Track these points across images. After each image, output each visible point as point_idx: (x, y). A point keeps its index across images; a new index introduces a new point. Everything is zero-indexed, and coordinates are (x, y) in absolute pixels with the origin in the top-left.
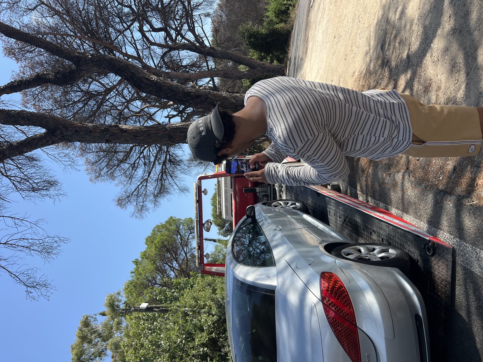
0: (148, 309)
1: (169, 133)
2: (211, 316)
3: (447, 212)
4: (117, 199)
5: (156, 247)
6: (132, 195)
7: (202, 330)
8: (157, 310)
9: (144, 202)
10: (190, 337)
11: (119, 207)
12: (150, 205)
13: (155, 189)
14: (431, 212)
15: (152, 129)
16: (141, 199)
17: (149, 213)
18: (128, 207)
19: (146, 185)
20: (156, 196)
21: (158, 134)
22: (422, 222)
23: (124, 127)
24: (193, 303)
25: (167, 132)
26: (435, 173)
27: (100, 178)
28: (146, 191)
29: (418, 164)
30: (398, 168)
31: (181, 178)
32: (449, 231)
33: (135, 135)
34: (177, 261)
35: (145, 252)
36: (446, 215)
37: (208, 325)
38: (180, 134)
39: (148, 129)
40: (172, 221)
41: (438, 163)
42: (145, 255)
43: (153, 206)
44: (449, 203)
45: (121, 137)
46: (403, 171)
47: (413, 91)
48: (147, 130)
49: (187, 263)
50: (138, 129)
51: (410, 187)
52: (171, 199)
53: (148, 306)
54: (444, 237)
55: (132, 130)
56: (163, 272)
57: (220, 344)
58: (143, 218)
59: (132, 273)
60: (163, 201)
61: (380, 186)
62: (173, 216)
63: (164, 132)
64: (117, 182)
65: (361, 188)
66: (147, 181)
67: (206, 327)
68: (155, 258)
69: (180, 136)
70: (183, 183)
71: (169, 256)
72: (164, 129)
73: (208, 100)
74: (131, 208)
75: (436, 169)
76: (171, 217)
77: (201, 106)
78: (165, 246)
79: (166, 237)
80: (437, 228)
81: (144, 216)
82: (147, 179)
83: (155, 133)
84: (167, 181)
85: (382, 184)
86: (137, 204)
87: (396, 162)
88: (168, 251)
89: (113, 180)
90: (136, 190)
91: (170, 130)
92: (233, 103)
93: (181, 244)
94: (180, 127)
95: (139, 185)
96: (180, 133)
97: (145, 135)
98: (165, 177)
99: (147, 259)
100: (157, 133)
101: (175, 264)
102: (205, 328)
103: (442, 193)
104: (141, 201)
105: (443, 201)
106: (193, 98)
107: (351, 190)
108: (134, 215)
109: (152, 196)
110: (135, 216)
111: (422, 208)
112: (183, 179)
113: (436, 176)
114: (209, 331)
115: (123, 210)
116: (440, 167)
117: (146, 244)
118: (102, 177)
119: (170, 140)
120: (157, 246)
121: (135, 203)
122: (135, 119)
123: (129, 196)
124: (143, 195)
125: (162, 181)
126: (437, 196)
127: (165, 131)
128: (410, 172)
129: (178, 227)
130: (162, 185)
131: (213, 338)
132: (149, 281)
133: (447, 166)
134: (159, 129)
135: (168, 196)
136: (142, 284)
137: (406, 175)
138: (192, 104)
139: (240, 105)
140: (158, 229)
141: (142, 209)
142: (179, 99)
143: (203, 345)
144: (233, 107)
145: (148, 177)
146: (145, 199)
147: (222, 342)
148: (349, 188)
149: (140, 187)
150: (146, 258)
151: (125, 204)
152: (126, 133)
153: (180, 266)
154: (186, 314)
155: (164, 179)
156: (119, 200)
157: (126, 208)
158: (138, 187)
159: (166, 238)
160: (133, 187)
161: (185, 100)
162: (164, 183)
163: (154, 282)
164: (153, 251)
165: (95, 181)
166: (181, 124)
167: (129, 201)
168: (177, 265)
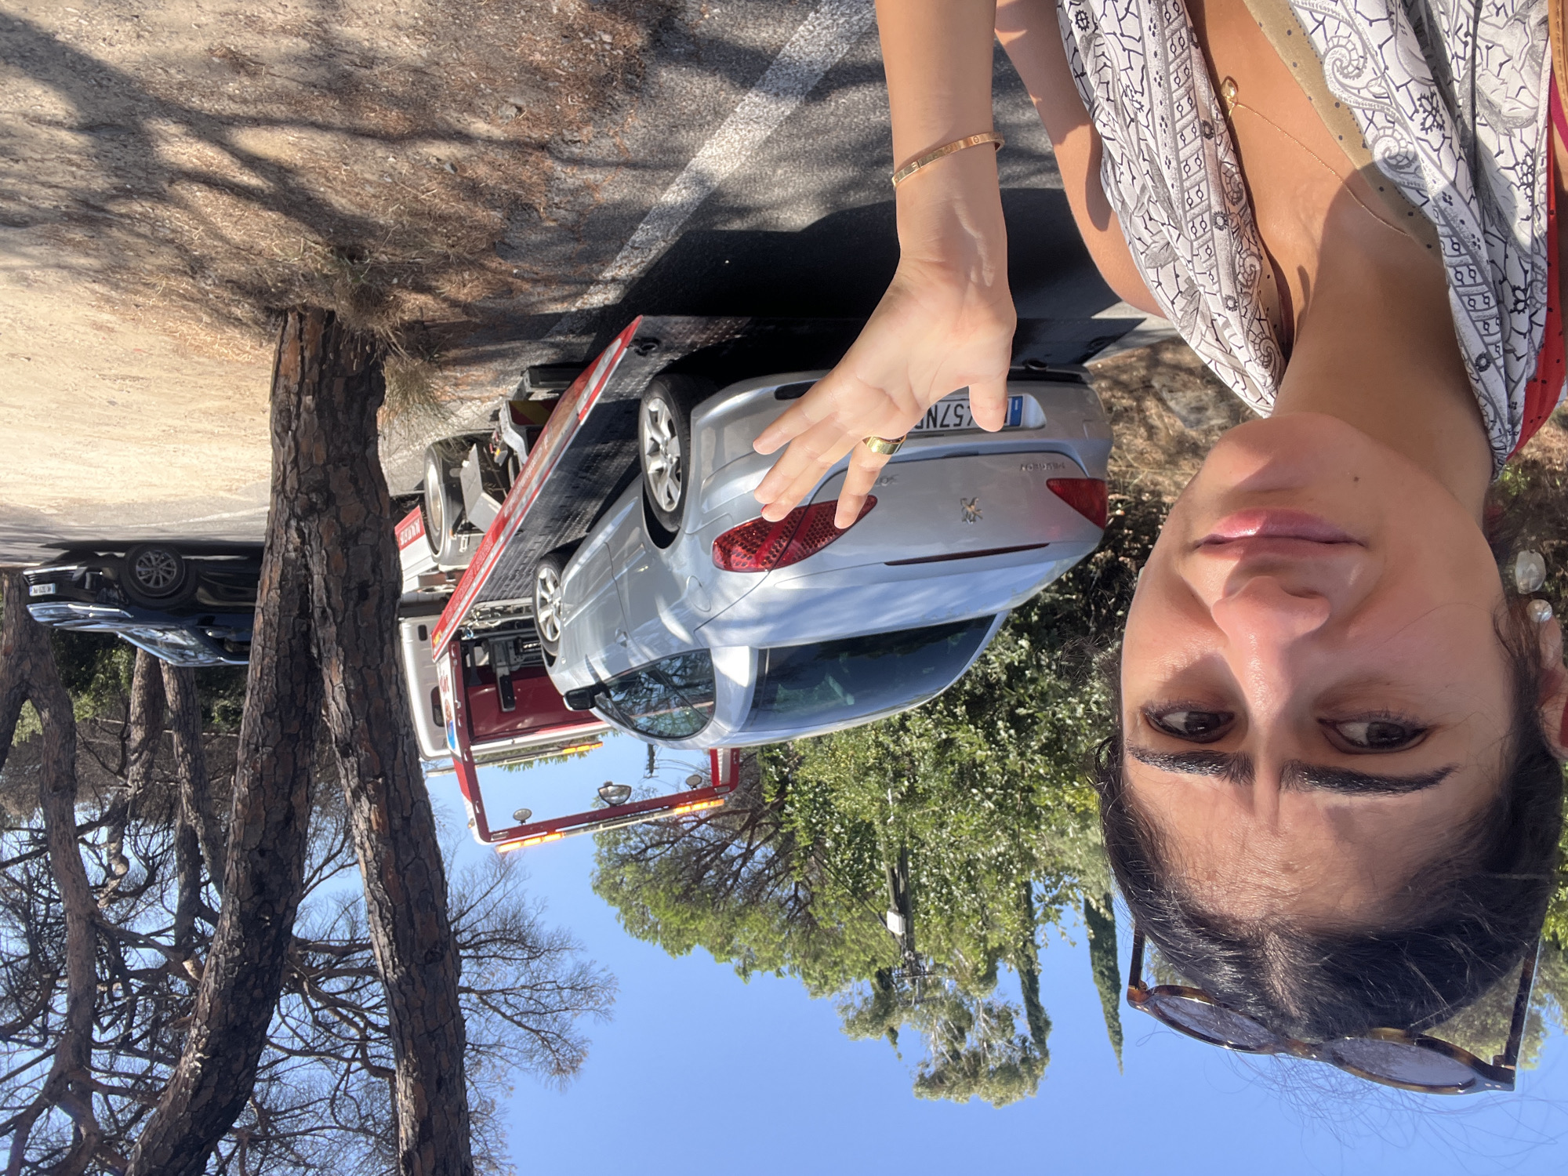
0: (905, 906)
1: (417, 965)
2: (908, 723)
3: (733, 26)
4: (556, 1078)
5: (692, 917)
6: (537, 1032)
7: (949, 743)
8: (902, 882)
9: (559, 987)
10: (969, 776)
11: (581, 1065)
12: (565, 966)
13: (510, 959)
14: (718, 77)
15: (408, 1030)
16: (552, 1000)
17: (593, 962)
18: (578, 1034)
19: (503, 991)
20: (535, 952)
21: (423, 1002)
22: (738, 110)
23: (410, 1132)
24: (873, 779)
25: (415, 973)
26: (581, 56)
27: (493, 1154)
28: (523, 987)
29: (535, 111)
30: (531, 177)
32: (790, 25)
34: (725, 846)
35: (712, 949)
36: (742, 30)
37: (936, 727)
38: (418, 926)
39: (409, 1043)
40: (608, 886)
41: (549, 43)
42: (722, 948)
43: (566, 953)
44: (707, 16)
46: (549, 162)
47: (238, 115)
48: (414, 1047)
49: (727, 814)
50: (410, 1080)
51: (617, 140)
52: (538, 902)
53: (894, 911)
54: (802, 42)
55: (417, 1102)
56: (758, 882)
57: (979, 691)
58: (610, 980)
59: (779, 973)
60: (545, 924)
61: (578, 240)
62: (589, 882)
63: (414, 984)
64: (499, 1093)
65: (563, 299)
66: (490, 992)
67: (940, 734)
68: (726, 915)
69: (423, 923)
70: (480, 871)
71: (712, 873)
72: (403, 987)
73: (269, 845)
74: (581, 1025)
75: (568, 51)
76: (596, 888)
77: (294, 867)
78: (688, 890)
79: (659, 891)
80: (770, 63)
81: (603, 975)
82: (481, 994)
83: (423, 1014)
84: (480, 927)
85: (571, 231)
86: (567, 1009)
87: (506, 183)
88: (698, 878)
89: (493, 1107)
90: (519, 1024)
91: (407, 964)
92: (275, 752)
93: (673, 843)
94: (391, 930)
95: (504, 1015)
96: (412, 925)
98: (467, 936)
99: (732, 937)
100: (422, 1008)
101: (734, 850)
102: (944, 736)
103: (664, 37)
104: (558, 998)
105: (694, 36)
106: (265, 901)
107: (559, 333)
108: (603, 1008)
109: (534, 964)
110: (608, 1006)
111: (694, 107)
112: (466, 874)
113: (596, 54)
114: (949, 723)
115: (590, 1049)
116: (566, 37)
117: (689, 947)
118: (490, 1145)
119: (442, 957)
120: (688, 915)
121: (567, 1015)
122: (264, 1080)
123: (543, 1039)
124: (536, 995)
125: (481, 942)
126: (672, 54)
127: (413, 980)
128: (557, 138)
129: (624, 860)
130: (494, 940)
131: (968, 711)
132: (791, 920)
133: (566, 14)
134: (406, 1005)
135: (531, 912)
136: (806, 936)
137: (571, 152)
138: (287, 903)
139: (282, 727)
140: (638, 923)
141: (582, 988)
142: (270, 951)
143: (991, 736)
144: (289, 750)
145: (473, 991)
146: (549, 986)
147: (973, 683)
148: (549, 340)
149: (509, 1013)
150: (729, 942)
151: (572, 1046)
152: (430, 1119)
153: (737, 835)
154: (911, 798)
155: (473, 938)
156: (560, 1070)
157: (584, 1041)
158: (510, 1019)
159: (663, 890)
160: (513, 1034)
161: (273, 932)
162: (484, 933)
163: (791, 904)
164: (709, 924)
165: (506, 1169)
166: (380, 929)
167: (559, 1036)
168: (736, 842)
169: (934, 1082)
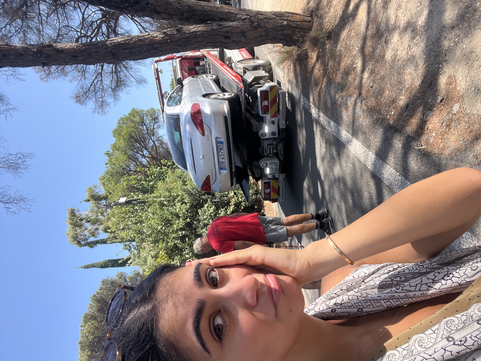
0: (127, 203)
1: (112, 50)
2: (184, 204)
3: (396, 150)
4: (74, 96)
5: (125, 139)
6: (89, 90)
7: (178, 217)
8: (135, 202)
9: (103, 97)
10: (168, 223)
11: (78, 104)
12: (109, 100)
13: (112, 82)
14: (380, 146)
15: (91, 47)
16: (99, 95)
17: (110, 108)
18: (88, 103)
19: (102, 80)
20: (114, 90)
21: (100, 52)
22: (370, 152)
23: (59, 47)
24: (167, 194)
25: (109, 50)
26: (387, 105)
27: (51, 75)
28: (103, 86)
29: (371, 92)
30: (351, 91)
31: (136, 69)
32: (395, 168)
33: (73, 55)
34: (146, 149)
35: (115, 144)
36: (394, 153)
37: (183, 213)
38: (124, 51)
39: (87, 47)
40: (134, 113)
41: (392, 96)
42: (115, 147)
43: (113, 100)
44: (399, 142)
45: (59, 59)
46: (355, 96)
47: (371, 2)
48: (86, 49)
49: (156, 150)
50: (75, 47)
51: (362, 116)
52: (129, 92)
53: (126, 200)
54: (390, 171)
55: (68, 49)
56: (135, 160)
57: (194, 226)
58: (105, 113)
59: (106, 164)
60: (122, 94)
61: (332, 105)
62: (135, 108)
63: (105, 49)
64: (70, 78)
65: (314, 101)
66: (101, 76)
67: (181, 214)
68: (125, 149)
69: (125, 53)
70: (139, 74)
71: (138, 145)
72: (105, 46)
73: (150, 6)
74: (91, 104)
75: (389, 101)
76: (134, 109)
77: (142, 13)
78: (133, 138)
79: (132, 129)
80: (384, 162)
81: (106, 111)
82: (101, 73)
83: (96, 52)
84: (122, 73)
85: (334, 103)
86: (96, 99)
87: (350, 83)
88: (136, 141)
89: (65, 76)
90: (91, 85)
91: (112, 47)
92: (179, 9)
93: (147, 133)
94: (123, 43)
95: (94, 80)
96: (124, 49)
97: (85, 55)
98: (119, 69)
99: (118, 150)
100: (98, 52)
101: (145, 152)
102: (180, 215)
103: (392, 130)
104: (99, 97)
105: (393, 139)
106: (132, 4)
107: (304, 100)
108: (96, 111)
109: (110, 90)
110: (97, 112)
111: (371, 139)
112: (138, 70)
113: (388, 110)
114: (184, 217)
115: (83, 106)
116: (393, 101)
117: (114, 136)
118: (53, 75)
119: (114, 58)
120: (125, 137)
121: (94, 100)
123: (87, 92)
124: (100, 90)
125: (117, 74)
126: (387, 132)
127: (107, 49)
128: (363, 98)
129: (142, 118)
130: (118, 78)
131: (188, 222)
132: (124, 169)
133: (400, 101)
134: (99, 47)
135: (126, 89)
136: (118, 172)
137: (359, 102)
138: (131, 11)
139: (186, 11)
140: (123, 121)
141: (102, 105)
142: (116, 5)
144: (179, 13)
145: (102, 71)
146: (103, 94)
147: (196, 224)
149: (95, 82)
150: (116, 150)
151: (84, 101)
152: (63, 53)
153: (150, 153)
154: (162, 205)
155: (118, 71)
156: (77, 97)
157: (86, 104)
158: (93, 82)
159: (133, 130)
160: (88, 83)
161: (122, 6)
162: (120, 75)
163: (129, 169)
164: (122, 143)
165: (46, 79)
166: (123, 39)
167: (88, 97)
168: (148, 153)
169: (73, 213)
